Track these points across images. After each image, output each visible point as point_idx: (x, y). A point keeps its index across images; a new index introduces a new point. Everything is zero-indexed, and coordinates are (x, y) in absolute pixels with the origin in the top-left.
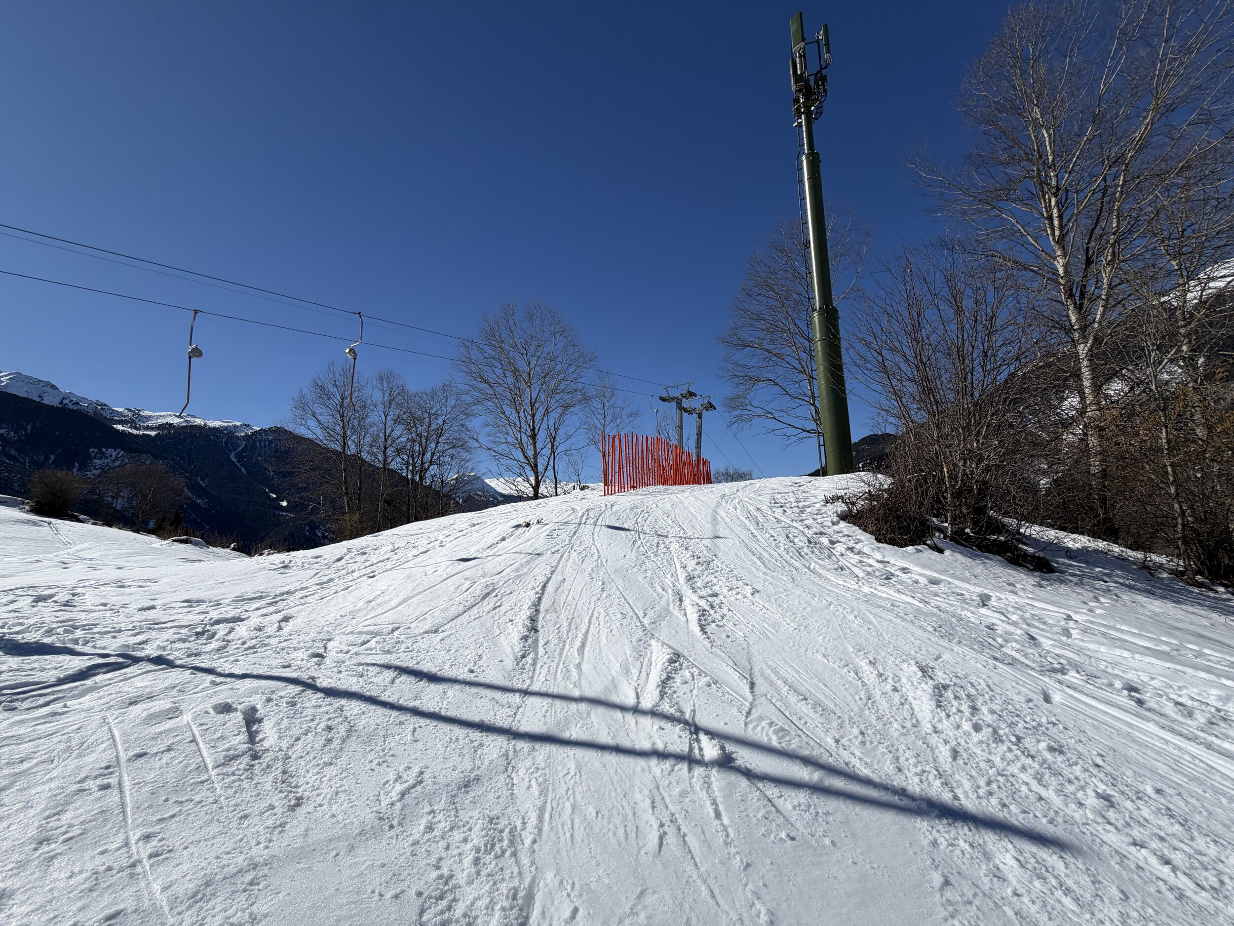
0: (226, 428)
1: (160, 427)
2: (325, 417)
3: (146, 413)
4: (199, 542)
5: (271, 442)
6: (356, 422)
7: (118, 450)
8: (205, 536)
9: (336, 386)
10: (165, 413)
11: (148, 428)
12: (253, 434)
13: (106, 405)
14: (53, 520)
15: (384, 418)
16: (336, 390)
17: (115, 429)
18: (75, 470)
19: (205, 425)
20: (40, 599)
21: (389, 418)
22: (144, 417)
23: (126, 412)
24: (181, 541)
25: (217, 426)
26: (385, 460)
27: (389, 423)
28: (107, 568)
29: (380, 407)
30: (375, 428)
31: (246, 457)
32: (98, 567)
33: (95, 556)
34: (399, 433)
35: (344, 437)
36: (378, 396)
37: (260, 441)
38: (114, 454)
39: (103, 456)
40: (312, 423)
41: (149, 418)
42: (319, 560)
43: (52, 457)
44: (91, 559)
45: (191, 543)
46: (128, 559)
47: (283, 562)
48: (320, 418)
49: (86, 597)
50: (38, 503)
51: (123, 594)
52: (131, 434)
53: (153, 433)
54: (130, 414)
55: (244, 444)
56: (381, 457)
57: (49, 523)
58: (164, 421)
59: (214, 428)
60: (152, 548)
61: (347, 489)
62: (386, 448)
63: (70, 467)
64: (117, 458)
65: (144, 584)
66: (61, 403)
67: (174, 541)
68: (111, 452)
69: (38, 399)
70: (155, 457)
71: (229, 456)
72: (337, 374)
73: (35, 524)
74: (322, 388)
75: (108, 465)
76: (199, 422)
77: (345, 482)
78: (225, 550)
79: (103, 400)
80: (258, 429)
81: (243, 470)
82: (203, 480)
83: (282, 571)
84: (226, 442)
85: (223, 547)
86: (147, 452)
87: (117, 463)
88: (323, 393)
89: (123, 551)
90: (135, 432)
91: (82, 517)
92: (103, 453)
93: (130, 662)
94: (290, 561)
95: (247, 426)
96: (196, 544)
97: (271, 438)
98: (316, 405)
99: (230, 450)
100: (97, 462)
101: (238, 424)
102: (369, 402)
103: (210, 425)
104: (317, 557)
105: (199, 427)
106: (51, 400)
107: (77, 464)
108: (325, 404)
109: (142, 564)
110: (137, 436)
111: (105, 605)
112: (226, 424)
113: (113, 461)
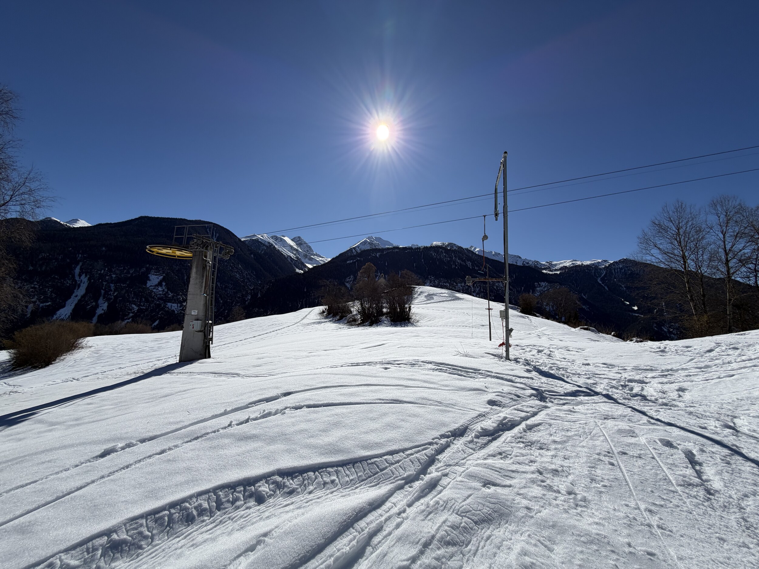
0: (593, 264)
1: (561, 269)
2: (665, 245)
3: (554, 263)
4: (594, 330)
5: (621, 269)
6: (692, 245)
7: (545, 282)
8: (597, 327)
9: (671, 221)
10: (562, 261)
11: (556, 270)
12: (609, 265)
13: (538, 262)
14: (529, 316)
15: (721, 236)
16: (671, 224)
17: (544, 273)
18: (531, 293)
19: (582, 264)
20: (539, 351)
21: (727, 235)
22: (554, 265)
23: (546, 264)
24: (585, 329)
25: (588, 264)
26: (728, 271)
27: (728, 239)
28: (556, 340)
29: (717, 228)
30: (713, 246)
31: (607, 280)
32: (552, 339)
33: (550, 333)
34: (740, 246)
35: (684, 257)
36: (712, 219)
37: (615, 269)
38: (544, 284)
39: (540, 286)
40: (655, 251)
41: (556, 265)
42: (689, 349)
43: (523, 288)
44: (548, 335)
45: (590, 330)
46: (564, 336)
47: (660, 348)
48: (661, 247)
49: (556, 353)
50: (522, 308)
51: (571, 355)
52: (549, 274)
53: (558, 272)
54: (548, 264)
55: (605, 273)
56: (724, 270)
57: (528, 317)
58: (561, 265)
59: (587, 265)
60: (572, 331)
61: (691, 296)
62: (727, 261)
63: (529, 292)
64: (545, 286)
65: (578, 351)
66: (523, 264)
67: (581, 328)
68: (543, 284)
69: (516, 264)
70: (561, 284)
71: (597, 280)
72: (671, 213)
73: (523, 317)
74: (660, 225)
75: (542, 290)
76: (579, 263)
77: (690, 291)
78: (609, 336)
79: (537, 260)
80: (612, 262)
81: (606, 288)
82: (585, 296)
83: (661, 354)
84: (595, 273)
85: (607, 334)
86: (557, 282)
87: (546, 289)
88: (661, 229)
89: (561, 332)
90: (551, 273)
91: (537, 315)
92: (540, 285)
93: (593, 393)
94: (665, 348)
95: (605, 261)
96: (592, 331)
97: (621, 266)
98: (656, 238)
99: (597, 277)
100: (538, 289)
101: (600, 261)
102: (704, 226)
103: (585, 264)
104: (687, 347)
105: (579, 266)
106: (520, 264)
107: (531, 291)
108: (663, 236)
109: (570, 340)
110: (552, 275)
111: (565, 359)
112: (593, 262)
113: (544, 288)
